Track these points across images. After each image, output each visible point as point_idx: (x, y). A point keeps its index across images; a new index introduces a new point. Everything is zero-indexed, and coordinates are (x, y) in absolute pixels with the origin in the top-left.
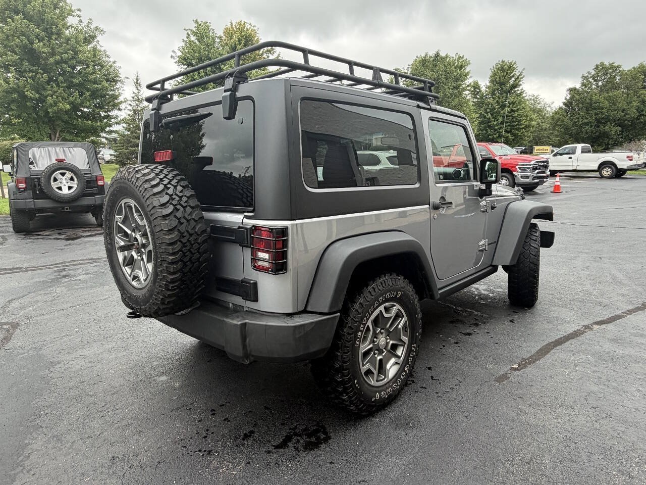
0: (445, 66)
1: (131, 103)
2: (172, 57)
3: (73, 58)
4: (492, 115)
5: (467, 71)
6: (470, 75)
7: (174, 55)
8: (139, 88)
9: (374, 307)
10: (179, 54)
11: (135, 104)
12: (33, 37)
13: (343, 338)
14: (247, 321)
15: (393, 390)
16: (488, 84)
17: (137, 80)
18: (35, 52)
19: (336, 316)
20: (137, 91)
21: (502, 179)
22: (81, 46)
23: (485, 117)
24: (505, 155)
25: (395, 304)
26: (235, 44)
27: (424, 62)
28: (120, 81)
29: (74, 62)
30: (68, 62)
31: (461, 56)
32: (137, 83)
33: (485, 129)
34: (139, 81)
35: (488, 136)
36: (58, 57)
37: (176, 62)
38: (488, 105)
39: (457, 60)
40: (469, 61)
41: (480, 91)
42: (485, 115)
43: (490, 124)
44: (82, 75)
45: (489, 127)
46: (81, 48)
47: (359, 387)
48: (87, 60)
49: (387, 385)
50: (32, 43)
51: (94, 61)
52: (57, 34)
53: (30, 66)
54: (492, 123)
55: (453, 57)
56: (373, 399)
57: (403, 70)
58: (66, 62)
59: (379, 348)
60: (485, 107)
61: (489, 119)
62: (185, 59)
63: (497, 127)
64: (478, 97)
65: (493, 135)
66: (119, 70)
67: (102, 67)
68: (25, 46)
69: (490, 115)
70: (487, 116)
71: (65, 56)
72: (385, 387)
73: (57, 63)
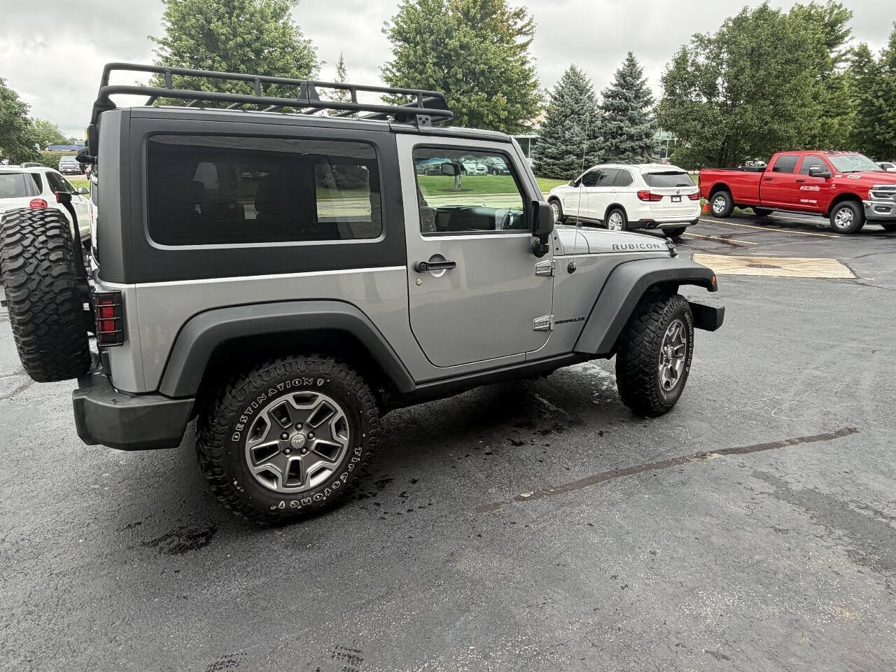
0: (773, 26)
1: (332, 95)
2: (383, 31)
3: (258, 39)
4: (886, 101)
5: (844, 29)
6: (850, 36)
7: (386, 28)
8: (343, 75)
9: (267, 394)
10: (393, 25)
11: (337, 97)
12: (210, 15)
13: (212, 429)
14: (85, 397)
15: (314, 502)
16: (887, 48)
17: (341, 64)
18: (214, 34)
19: (187, 402)
20: (340, 79)
21: (843, 211)
22: (268, 22)
23: (873, 104)
24: (853, 172)
25: (317, 393)
26: (468, 7)
27: (740, 22)
28: (315, 66)
29: (258, 44)
30: (251, 44)
31: (838, 4)
32: (341, 68)
33: (872, 124)
34: (343, 66)
35: (876, 135)
36: (239, 39)
37: (388, 38)
38: (881, 84)
39: (829, 11)
40: (851, 12)
41: (869, 61)
42: (875, 100)
43: (880, 116)
44: (268, 61)
45: (880, 121)
46: (267, 26)
47: (242, 491)
48: (275, 41)
49: (305, 494)
50: (209, 23)
51: (282, 42)
52: (240, 8)
53: (207, 53)
54: (884, 115)
55: (822, 7)
56: (273, 508)
57: (707, 35)
58: (249, 45)
59: (291, 446)
60: (875, 87)
61: (880, 106)
62: (399, 33)
63: (892, 121)
64: (866, 71)
65: (883, 134)
66: (316, 52)
67: (294, 49)
68: (202, 27)
69: (881, 101)
70: (877, 104)
71: (248, 37)
72: (300, 496)
73: (240, 46)
